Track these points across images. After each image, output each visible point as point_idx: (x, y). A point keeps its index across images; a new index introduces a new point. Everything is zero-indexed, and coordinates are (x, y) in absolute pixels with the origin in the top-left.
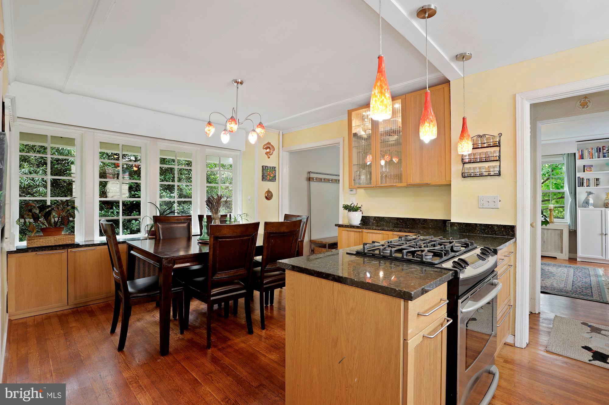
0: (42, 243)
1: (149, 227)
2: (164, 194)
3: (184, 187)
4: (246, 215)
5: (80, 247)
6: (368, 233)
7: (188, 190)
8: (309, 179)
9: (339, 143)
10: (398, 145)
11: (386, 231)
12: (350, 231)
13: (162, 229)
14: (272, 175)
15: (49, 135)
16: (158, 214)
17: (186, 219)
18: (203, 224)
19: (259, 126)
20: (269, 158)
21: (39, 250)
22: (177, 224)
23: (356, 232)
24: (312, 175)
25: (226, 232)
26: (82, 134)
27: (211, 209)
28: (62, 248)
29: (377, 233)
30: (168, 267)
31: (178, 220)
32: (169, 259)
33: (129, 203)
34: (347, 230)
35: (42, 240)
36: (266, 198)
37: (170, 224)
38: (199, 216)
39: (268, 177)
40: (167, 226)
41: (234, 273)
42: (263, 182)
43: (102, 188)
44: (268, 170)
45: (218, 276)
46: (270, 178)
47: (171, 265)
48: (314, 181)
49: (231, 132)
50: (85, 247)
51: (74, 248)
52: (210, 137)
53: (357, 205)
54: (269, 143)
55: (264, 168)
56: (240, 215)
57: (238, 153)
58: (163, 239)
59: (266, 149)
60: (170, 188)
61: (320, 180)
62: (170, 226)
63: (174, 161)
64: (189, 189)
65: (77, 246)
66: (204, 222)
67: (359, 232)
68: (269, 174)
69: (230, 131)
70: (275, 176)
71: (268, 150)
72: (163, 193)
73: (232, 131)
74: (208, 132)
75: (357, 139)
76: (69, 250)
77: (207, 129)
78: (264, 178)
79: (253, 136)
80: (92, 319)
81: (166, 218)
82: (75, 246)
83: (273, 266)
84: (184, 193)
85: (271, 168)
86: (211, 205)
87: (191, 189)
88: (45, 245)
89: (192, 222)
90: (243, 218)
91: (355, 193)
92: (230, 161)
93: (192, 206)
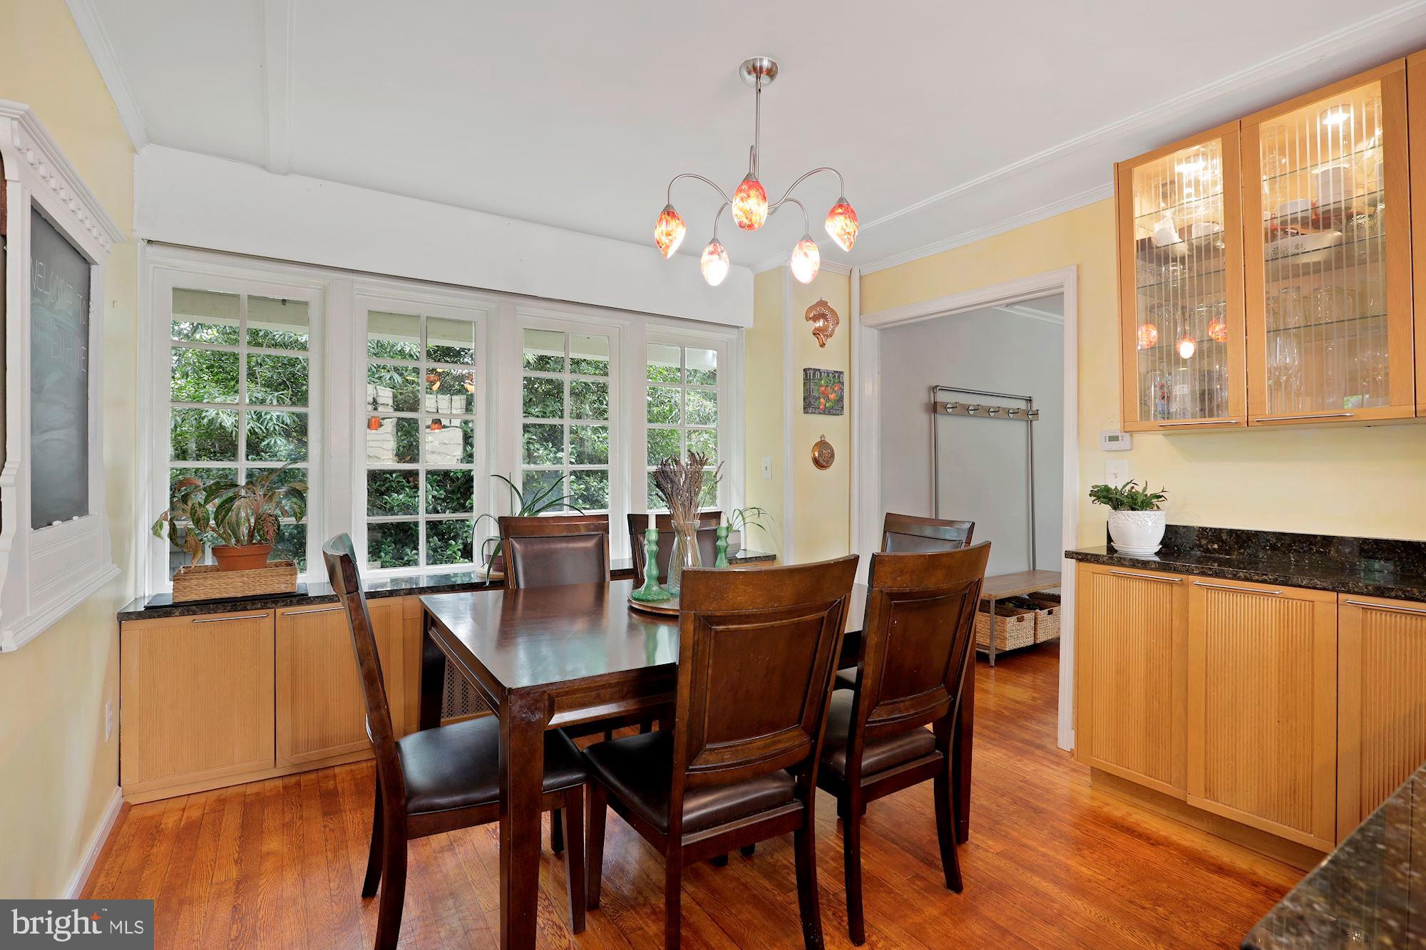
0: (211, 591)
1: (494, 545)
2: (541, 452)
3: (589, 434)
4: (756, 511)
5: (308, 604)
6: (1209, 588)
7: (599, 443)
8: (934, 408)
9: (1062, 286)
10: (1339, 267)
11: (1301, 586)
12: (1130, 577)
13: (525, 557)
14: (832, 396)
15: (244, 295)
16: (518, 510)
17: (592, 526)
18: (646, 548)
19: (840, 210)
20: (823, 345)
21: (201, 610)
22: (568, 542)
23: (1157, 581)
24: (942, 397)
25: (743, 600)
26: (325, 287)
27: (669, 499)
28: (260, 606)
29: (1253, 593)
30: (529, 723)
31: (570, 530)
32: (531, 695)
33: (459, 475)
34: (1114, 575)
35: (211, 582)
36: (817, 462)
37: (548, 542)
38: (629, 515)
39: (822, 400)
40: (538, 547)
41: (766, 746)
42: (806, 415)
43: (403, 438)
44: (823, 382)
45: (707, 762)
46: (827, 405)
47: (538, 716)
48: (948, 414)
49: (746, 231)
50: (320, 603)
51: (291, 604)
52: (670, 258)
53: (1145, 489)
54: (822, 303)
55: (810, 376)
56: (741, 513)
57: (733, 335)
58: (525, 590)
59: (815, 319)
60: (552, 437)
61: (965, 410)
62: (546, 546)
63: (560, 361)
64: (601, 439)
65: (298, 601)
66: (649, 541)
67: (1171, 583)
68: (823, 393)
69: (741, 225)
70: (841, 399)
71: (820, 323)
72: (538, 450)
73: (751, 226)
74: (664, 240)
75: (1151, 261)
76: (279, 611)
77: (659, 232)
78: (809, 405)
79: (806, 254)
80: (325, 826)
81: (535, 523)
82: (294, 600)
83: (892, 712)
84: (588, 448)
85: (830, 375)
86: (672, 488)
87: (605, 438)
88: (218, 596)
89: (610, 535)
90: (747, 520)
91: (1130, 448)
92: (710, 360)
93: (609, 483)
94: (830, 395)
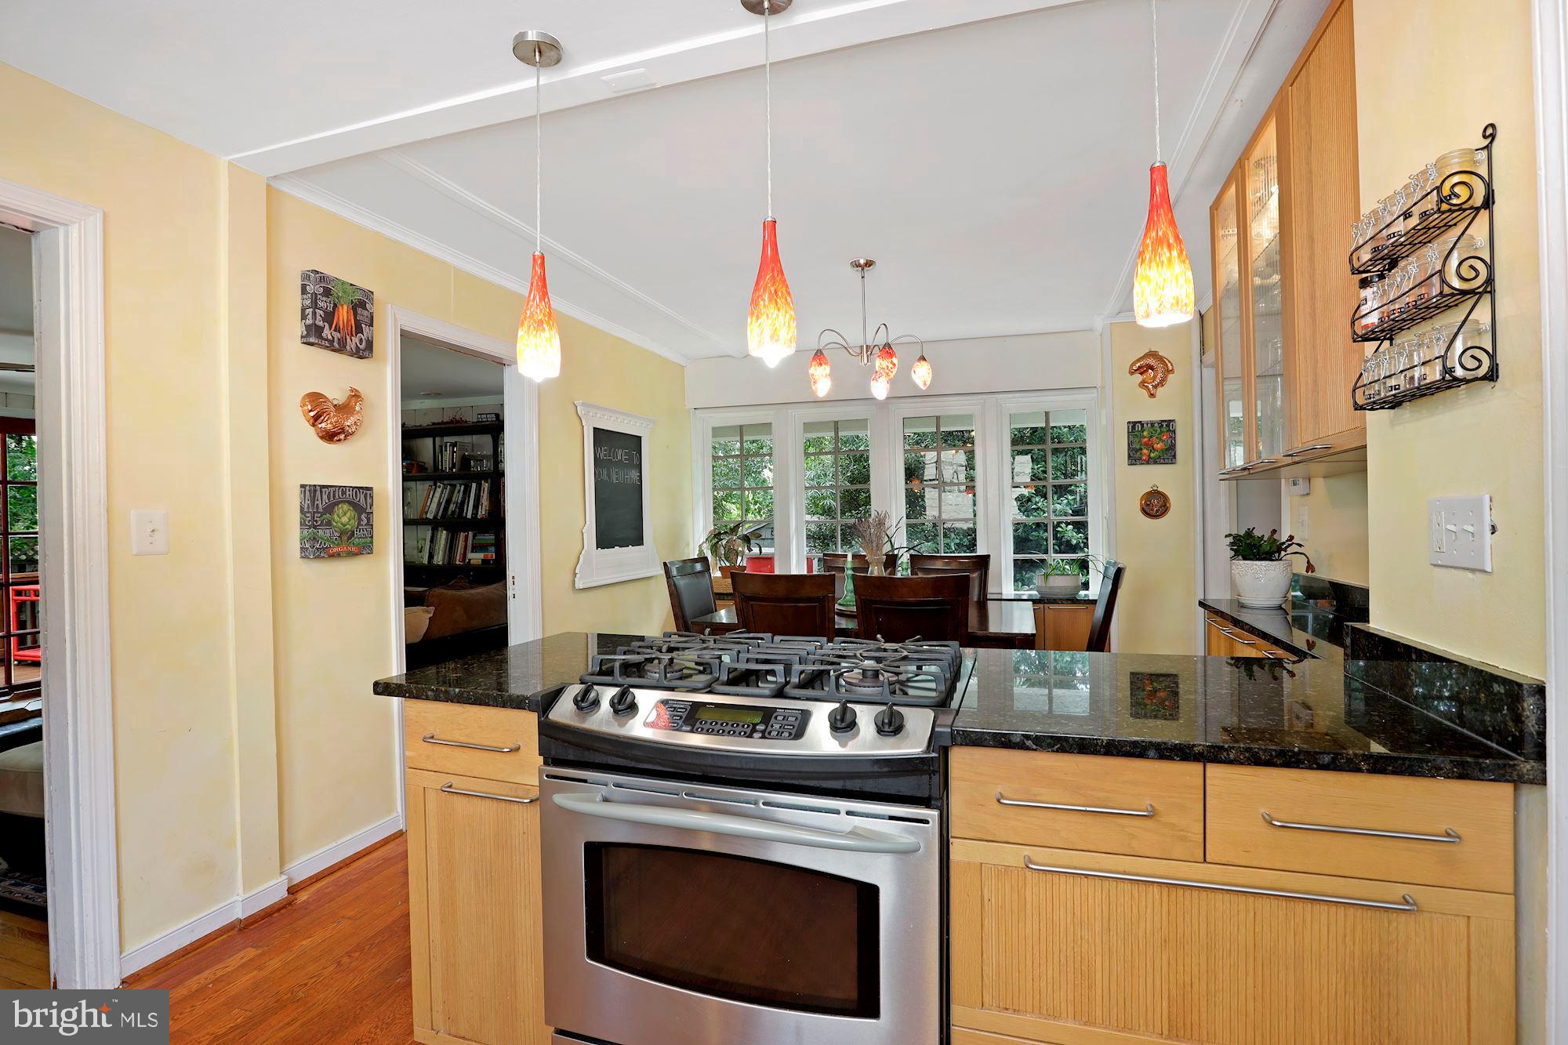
14: (1158, 446)
36: (1144, 511)
42: (1132, 467)
44: (1145, 433)
46: (1153, 455)
55: (1134, 429)
68: (1146, 444)
70: (1172, 447)
78: (1134, 458)
85: (1156, 425)
94: (1155, 446)
